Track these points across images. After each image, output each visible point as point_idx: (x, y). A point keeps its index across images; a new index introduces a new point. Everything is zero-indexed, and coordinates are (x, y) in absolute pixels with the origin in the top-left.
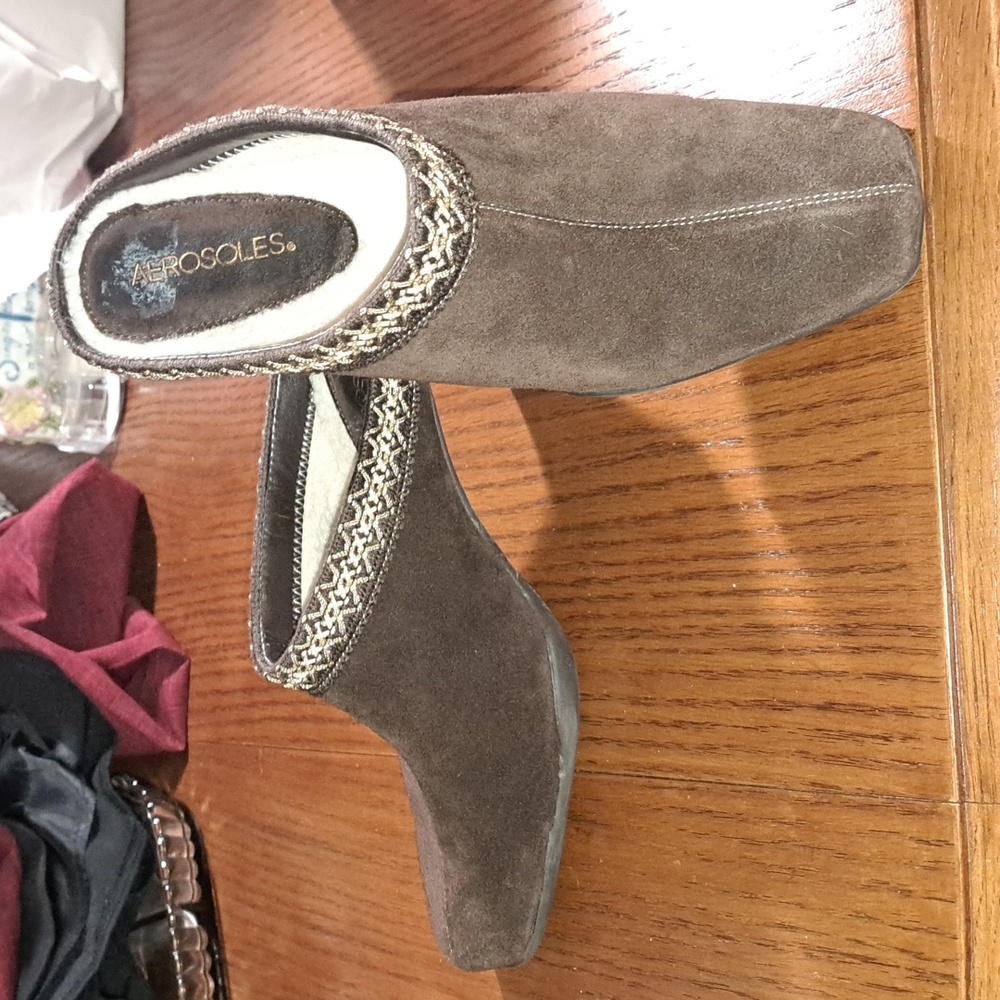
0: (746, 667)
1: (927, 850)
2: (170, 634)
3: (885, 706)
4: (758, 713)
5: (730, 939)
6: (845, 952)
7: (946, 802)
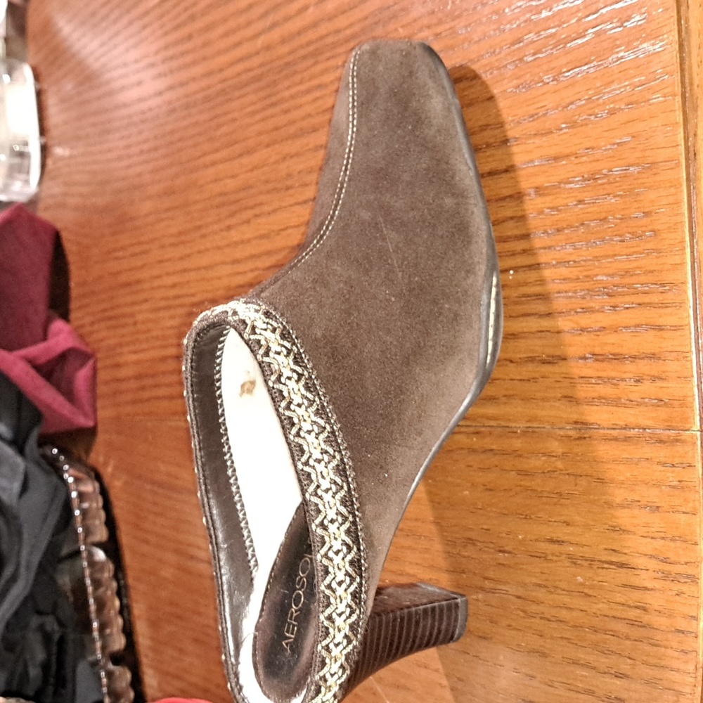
0: (521, 330)
1: (673, 472)
2: (82, 337)
3: (637, 354)
4: (531, 367)
5: (509, 552)
6: (604, 559)
7: (688, 430)
